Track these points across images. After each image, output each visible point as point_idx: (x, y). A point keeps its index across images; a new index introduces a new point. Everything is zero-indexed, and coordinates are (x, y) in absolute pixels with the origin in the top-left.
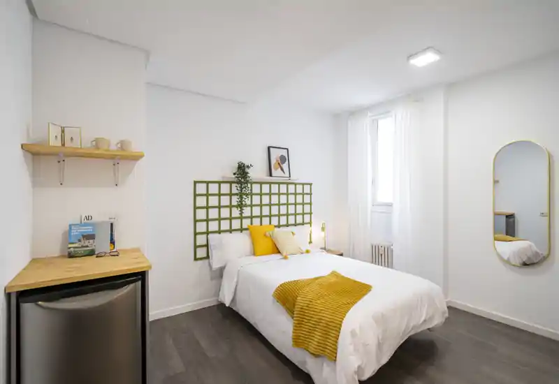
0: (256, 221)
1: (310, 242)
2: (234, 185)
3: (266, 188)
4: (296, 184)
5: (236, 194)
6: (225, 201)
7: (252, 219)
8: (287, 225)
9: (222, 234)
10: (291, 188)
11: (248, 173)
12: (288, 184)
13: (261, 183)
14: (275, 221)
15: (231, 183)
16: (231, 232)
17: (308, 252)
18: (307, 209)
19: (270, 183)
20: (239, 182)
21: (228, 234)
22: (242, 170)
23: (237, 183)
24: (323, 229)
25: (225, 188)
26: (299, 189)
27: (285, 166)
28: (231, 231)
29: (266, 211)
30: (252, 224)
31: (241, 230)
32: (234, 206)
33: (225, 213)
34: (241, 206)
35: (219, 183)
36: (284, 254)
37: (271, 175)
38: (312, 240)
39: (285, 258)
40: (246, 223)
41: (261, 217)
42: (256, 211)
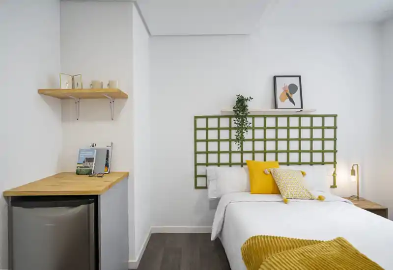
0: (259, 157)
1: (334, 186)
2: (233, 119)
3: (271, 122)
4: (312, 116)
5: (235, 128)
6: (225, 134)
7: (253, 153)
8: (300, 163)
9: (222, 167)
10: (306, 122)
11: (246, 106)
12: (300, 116)
13: (265, 117)
14: (282, 158)
15: (230, 117)
16: (230, 166)
17: (320, 199)
18: (329, 145)
19: (277, 117)
20: (237, 116)
21: (227, 167)
22: (241, 103)
23: (236, 117)
24: (353, 172)
25: (225, 123)
26: (317, 122)
27: (296, 96)
28: (230, 164)
29: (271, 146)
30: (253, 159)
31: (242, 164)
32: (234, 140)
33: (225, 146)
34: (241, 140)
35: (219, 117)
36: (285, 197)
37: (276, 107)
38: (337, 184)
39: (285, 202)
40: (247, 157)
41: (265, 152)
42: (259, 146)
